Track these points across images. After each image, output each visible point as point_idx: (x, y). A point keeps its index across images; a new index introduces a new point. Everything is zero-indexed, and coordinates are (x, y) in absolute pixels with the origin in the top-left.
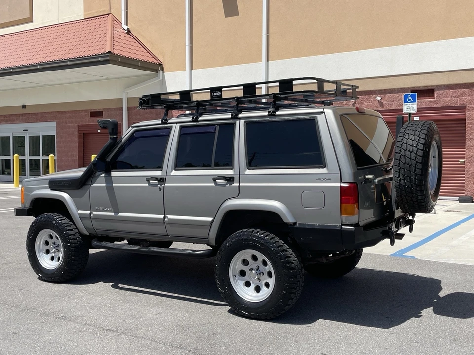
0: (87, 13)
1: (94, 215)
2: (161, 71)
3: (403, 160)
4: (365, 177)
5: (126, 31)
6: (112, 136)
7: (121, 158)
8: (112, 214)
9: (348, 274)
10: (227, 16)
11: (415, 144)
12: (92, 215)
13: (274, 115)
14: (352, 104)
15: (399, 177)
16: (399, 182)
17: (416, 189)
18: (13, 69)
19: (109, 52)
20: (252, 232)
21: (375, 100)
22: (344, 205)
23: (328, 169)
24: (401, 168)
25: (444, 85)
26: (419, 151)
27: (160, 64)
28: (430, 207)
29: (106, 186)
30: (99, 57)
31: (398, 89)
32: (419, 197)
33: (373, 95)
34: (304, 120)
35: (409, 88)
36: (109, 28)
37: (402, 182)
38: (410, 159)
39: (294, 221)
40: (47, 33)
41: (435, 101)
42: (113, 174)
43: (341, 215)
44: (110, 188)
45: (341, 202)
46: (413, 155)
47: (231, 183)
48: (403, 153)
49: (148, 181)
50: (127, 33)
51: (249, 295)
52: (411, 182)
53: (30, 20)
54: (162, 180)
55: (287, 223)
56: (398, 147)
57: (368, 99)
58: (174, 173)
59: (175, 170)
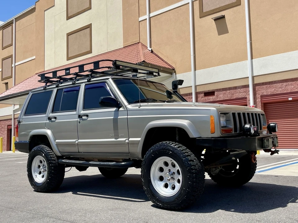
0: (125, 44)
2: (174, 74)
5: (151, 51)
10: (219, 35)
19: (144, 61)
27: (174, 69)
40: (101, 58)
53: (90, 52)
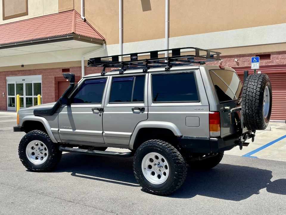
0: (60, 9)
1: (61, 131)
2: (105, 44)
3: (247, 98)
4: (224, 108)
6: (71, 83)
7: (77, 96)
8: (71, 130)
9: (215, 168)
11: (255, 87)
12: (59, 131)
13: (169, 70)
14: (220, 64)
15: (245, 108)
16: (245, 111)
17: (255, 116)
18: (16, 43)
19: (73, 33)
20: (155, 141)
21: (234, 61)
22: (211, 125)
23: (201, 103)
24: (246, 102)
25: (276, 52)
26: (257, 92)
27: (104, 40)
28: (264, 126)
29: (68, 113)
30: (67, 36)
31: (248, 54)
32: (258, 120)
33: (232, 58)
34: (187, 73)
35: (254, 54)
36: (73, 18)
37: (247, 111)
38: (252, 97)
39: (181, 135)
40: (36, 21)
41: (270, 62)
42: (72, 106)
43: (210, 131)
44: (70, 115)
45: (210, 123)
46: (254, 94)
47: (143, 111)
48: (247, 93)
49: (93, 110)
50: (84, 21)
51: (154, 180)
52: (252, 111)
53: (26, 14)
54: (101, 110)
55: (176, 136)
56: (244, 90)
57: (229, 61)
58: (109, 105)
59: (109, 104)
